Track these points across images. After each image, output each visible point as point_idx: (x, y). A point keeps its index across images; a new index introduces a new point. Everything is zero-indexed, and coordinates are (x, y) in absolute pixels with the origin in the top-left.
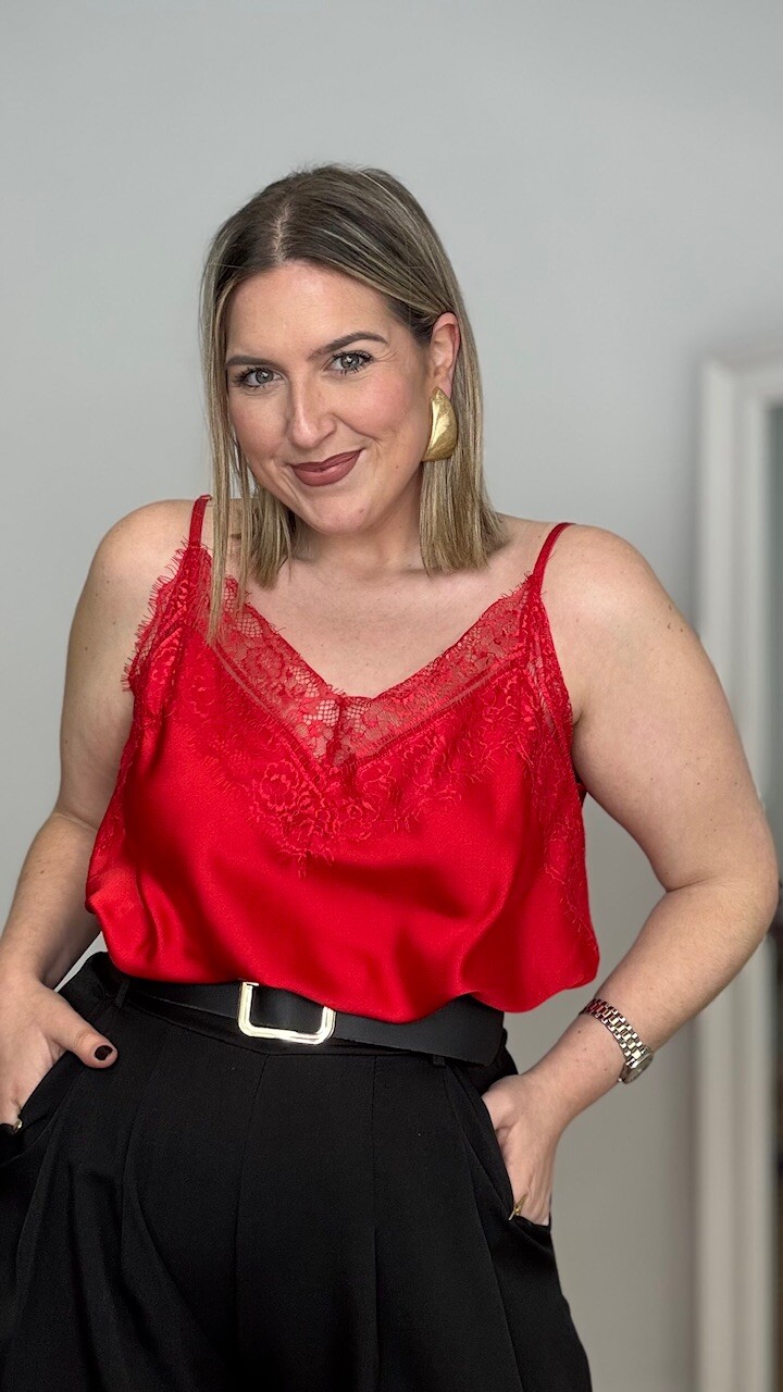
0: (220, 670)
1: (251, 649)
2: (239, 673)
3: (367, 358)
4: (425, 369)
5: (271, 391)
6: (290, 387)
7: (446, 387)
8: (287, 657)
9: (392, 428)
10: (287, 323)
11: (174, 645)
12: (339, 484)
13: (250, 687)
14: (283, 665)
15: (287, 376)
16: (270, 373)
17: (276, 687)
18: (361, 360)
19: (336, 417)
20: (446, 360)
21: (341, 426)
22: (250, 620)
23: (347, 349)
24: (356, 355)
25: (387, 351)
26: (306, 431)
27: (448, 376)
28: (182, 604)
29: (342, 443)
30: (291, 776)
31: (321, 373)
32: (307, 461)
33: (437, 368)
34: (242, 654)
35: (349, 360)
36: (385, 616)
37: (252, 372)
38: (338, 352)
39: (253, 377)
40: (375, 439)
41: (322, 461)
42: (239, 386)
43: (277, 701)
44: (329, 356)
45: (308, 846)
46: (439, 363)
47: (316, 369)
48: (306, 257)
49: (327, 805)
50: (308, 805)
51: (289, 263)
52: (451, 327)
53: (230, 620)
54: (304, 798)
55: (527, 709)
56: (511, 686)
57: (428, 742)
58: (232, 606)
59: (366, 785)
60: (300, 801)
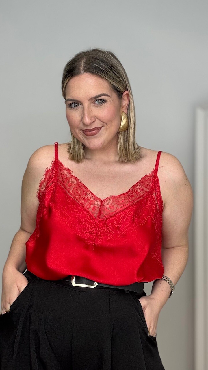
0: (66, 193)
1: (74, 188)
2: (71, 194)
3: (105, 101)
5: (78, 109)
6: (83, 108)
7: (126, 111)
8: (84, 189)
9: (111, 121)
10: (83, 90)
11: (52, 188)
12: (96, 136)
13: (75, 198)
14: (84, 192)
15: (83, 105)
16: (78, 104)
17: (82, 198)
18: (103, 101)
19: (96, 117)
20: (126, 104)
21: (97, 120)
22: (73, 179)
23: (99, 98)
24: (101, 100)
25: (111, 99)
26: (87, 120)
27: (126, 108)
28: (54, 176)
29: (97, 124)
32: (87, 129)
34: (72, 189)
35: (100, 101)
36: (111, 174)
37: (73, 103)
38: (97, 99)
39: (73, 105)
40: (106, 124)
41: (91, 129)
42: (69, 108)
43: (83, 202)
44: (94, 100)
45: (94, 242)
46: (124, 105)
47: (91, 103)
48: (90, 72)
49: (99, 230)
50: (94, 230)
51: (85, 73)
52: (128, 95)
53: (68, 180)
54: (92, 228)
55: (154, 206)
56: (149, 199)
57: (128, 213)
58: (68, 176)
59: (110, 224)
60: (91, 229)
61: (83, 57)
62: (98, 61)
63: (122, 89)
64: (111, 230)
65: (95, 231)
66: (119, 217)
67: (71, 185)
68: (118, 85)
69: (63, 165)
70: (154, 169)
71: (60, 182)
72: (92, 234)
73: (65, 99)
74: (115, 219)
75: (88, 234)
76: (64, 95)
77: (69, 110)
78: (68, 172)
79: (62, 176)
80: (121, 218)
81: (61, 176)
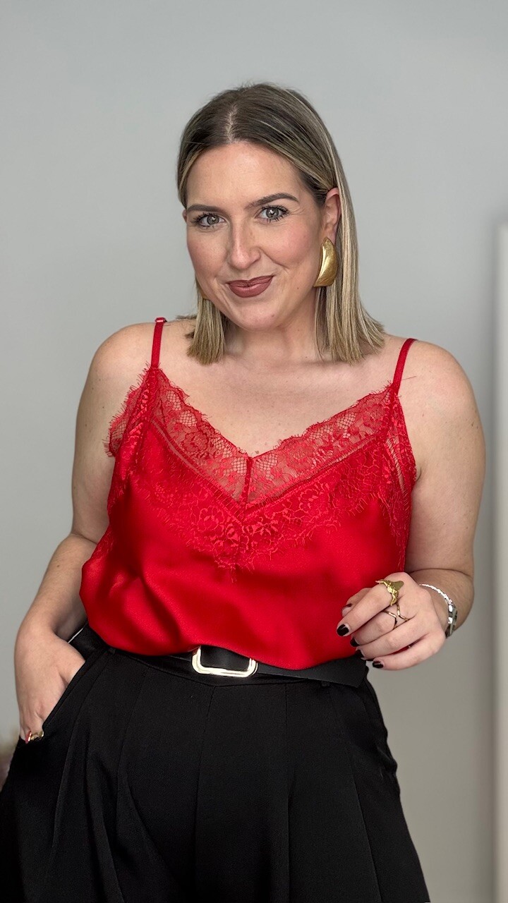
0: (166, 448)
1: (188, 434)
2: (179, 450)
3: (285, 212)
4: (321, 223)
5: (219, 229)
6: (232, 227)
7: (332, 238)
10: (232, 182)
11: (137, 434)
12: (259, 297)
15: (229, 220)
16: (217, 217)
17: (203, 455)
18: (280, 212)
19: (260, 250)
20: (333, 219)
21: (263, 256)
22: (189, 415)
23: (272, 204)
24: (276, 208)
25: (299, 208)
26: (241, 258)
27: (333, 230)
28: (144, 406)
29: (265, 268)
30: (218, 516)
31: (253, 219)
32: (238, 279)
33: (327, 224)
34: (182, 437)
35: (271, 211)
36: (291, 392)
37: (205, 216)
38: (266, 205)
39: (205, 220)
40: (284, 266)
41: (248, 279)
42: (195, 226)
43: (204, 464)
44: (260, 207)
45: (236, 561)
46: (328, 221)
47: (250, 216)
48: (249, 137)
49: (246, 531)
50: (233, 533)
51: (236, 142)
52: (337, 197)
53: (175, 415)
54: (229, 528)
55: (386, 469)
56: (376, 453)
57: (317, 487)
58: (177, 407)
59: (274, 514)
60: (228, 531)
61: (232, 102)
62: (269, 112)
63: (324, 183)
64: (276, 530)
65: (236, 535)
66: (294, 498)
67: (179, 427)
68: (316, 173)
69: (166, 380)
70: (392, 382)
71: (157, 420)
72: (230, 542)
73: (185, 205)
74: (285, 502)
75: (219, 544)
76: (184, 198)
77: (196, 232)
78: (178, 398)
79: (161, 408)
80: (299, 499)
81: (160, 406)
